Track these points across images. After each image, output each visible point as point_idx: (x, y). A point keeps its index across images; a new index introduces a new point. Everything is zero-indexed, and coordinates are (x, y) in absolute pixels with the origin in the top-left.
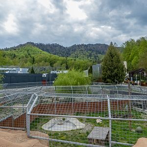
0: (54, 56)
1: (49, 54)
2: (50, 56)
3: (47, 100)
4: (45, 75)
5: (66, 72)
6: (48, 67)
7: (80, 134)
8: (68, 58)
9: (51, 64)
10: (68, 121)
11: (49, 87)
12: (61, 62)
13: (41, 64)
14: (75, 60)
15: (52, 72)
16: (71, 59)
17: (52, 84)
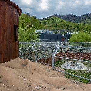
0: (69, 23)
1: (67, 22)
2: (67, 23)
3: (64, 50)
4: (63, 35)
5: (77, 33)
6: (65, 30)
9: (67, 28)
10: (77, 65)
11: (66, 42)
12: (74, 26)
13: (61, 28)
14: (84, 25)
15: (68, 33)
16: (81, 24)
17: (68, 40)
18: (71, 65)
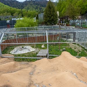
0: (13, 9)
1: (10, 7)
2: (11, 9)
3: (11, 37)
4: (8, 21)
5: (21, 19)
6: (10, 16)
7: (32, 54)
8: (23, 10)
9: (12, 14)
10: (25, 48)
11: (12, 29)
12: (18, 12)
13: (5, 14)
14: (27, 11)
15: (13, 19)
16: (25, 10)
17: (13, 27)
18: (20, 50)
